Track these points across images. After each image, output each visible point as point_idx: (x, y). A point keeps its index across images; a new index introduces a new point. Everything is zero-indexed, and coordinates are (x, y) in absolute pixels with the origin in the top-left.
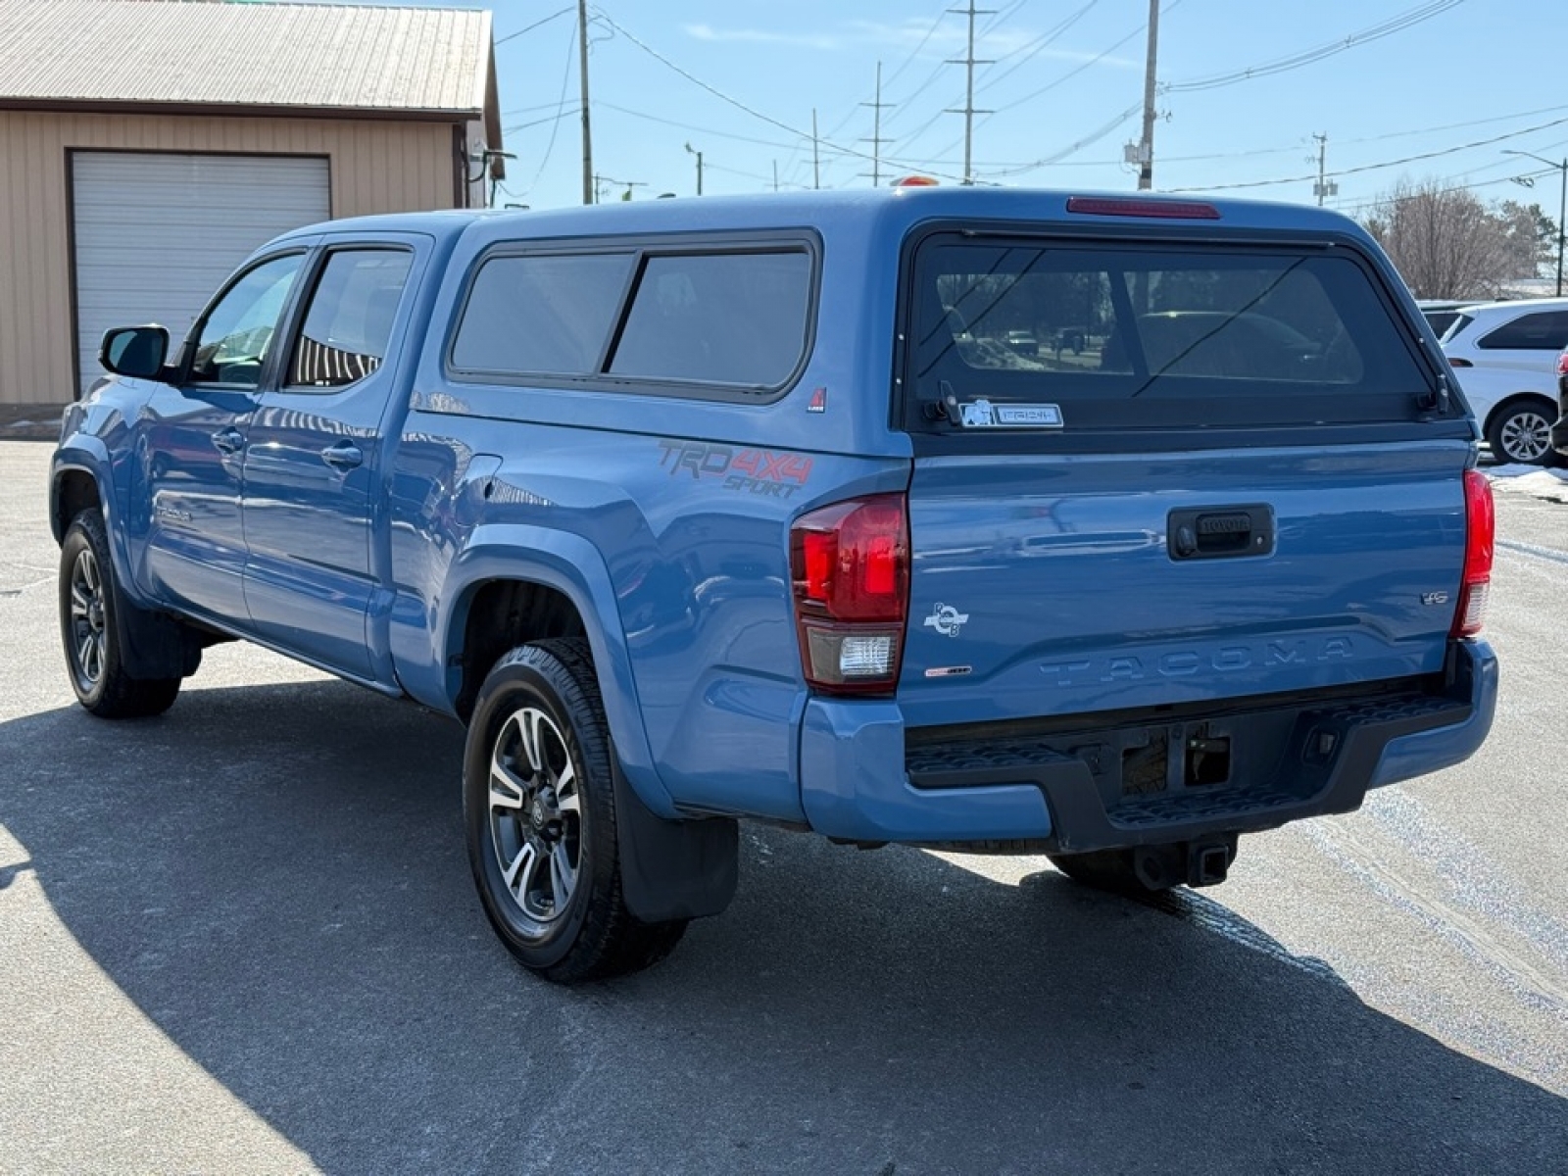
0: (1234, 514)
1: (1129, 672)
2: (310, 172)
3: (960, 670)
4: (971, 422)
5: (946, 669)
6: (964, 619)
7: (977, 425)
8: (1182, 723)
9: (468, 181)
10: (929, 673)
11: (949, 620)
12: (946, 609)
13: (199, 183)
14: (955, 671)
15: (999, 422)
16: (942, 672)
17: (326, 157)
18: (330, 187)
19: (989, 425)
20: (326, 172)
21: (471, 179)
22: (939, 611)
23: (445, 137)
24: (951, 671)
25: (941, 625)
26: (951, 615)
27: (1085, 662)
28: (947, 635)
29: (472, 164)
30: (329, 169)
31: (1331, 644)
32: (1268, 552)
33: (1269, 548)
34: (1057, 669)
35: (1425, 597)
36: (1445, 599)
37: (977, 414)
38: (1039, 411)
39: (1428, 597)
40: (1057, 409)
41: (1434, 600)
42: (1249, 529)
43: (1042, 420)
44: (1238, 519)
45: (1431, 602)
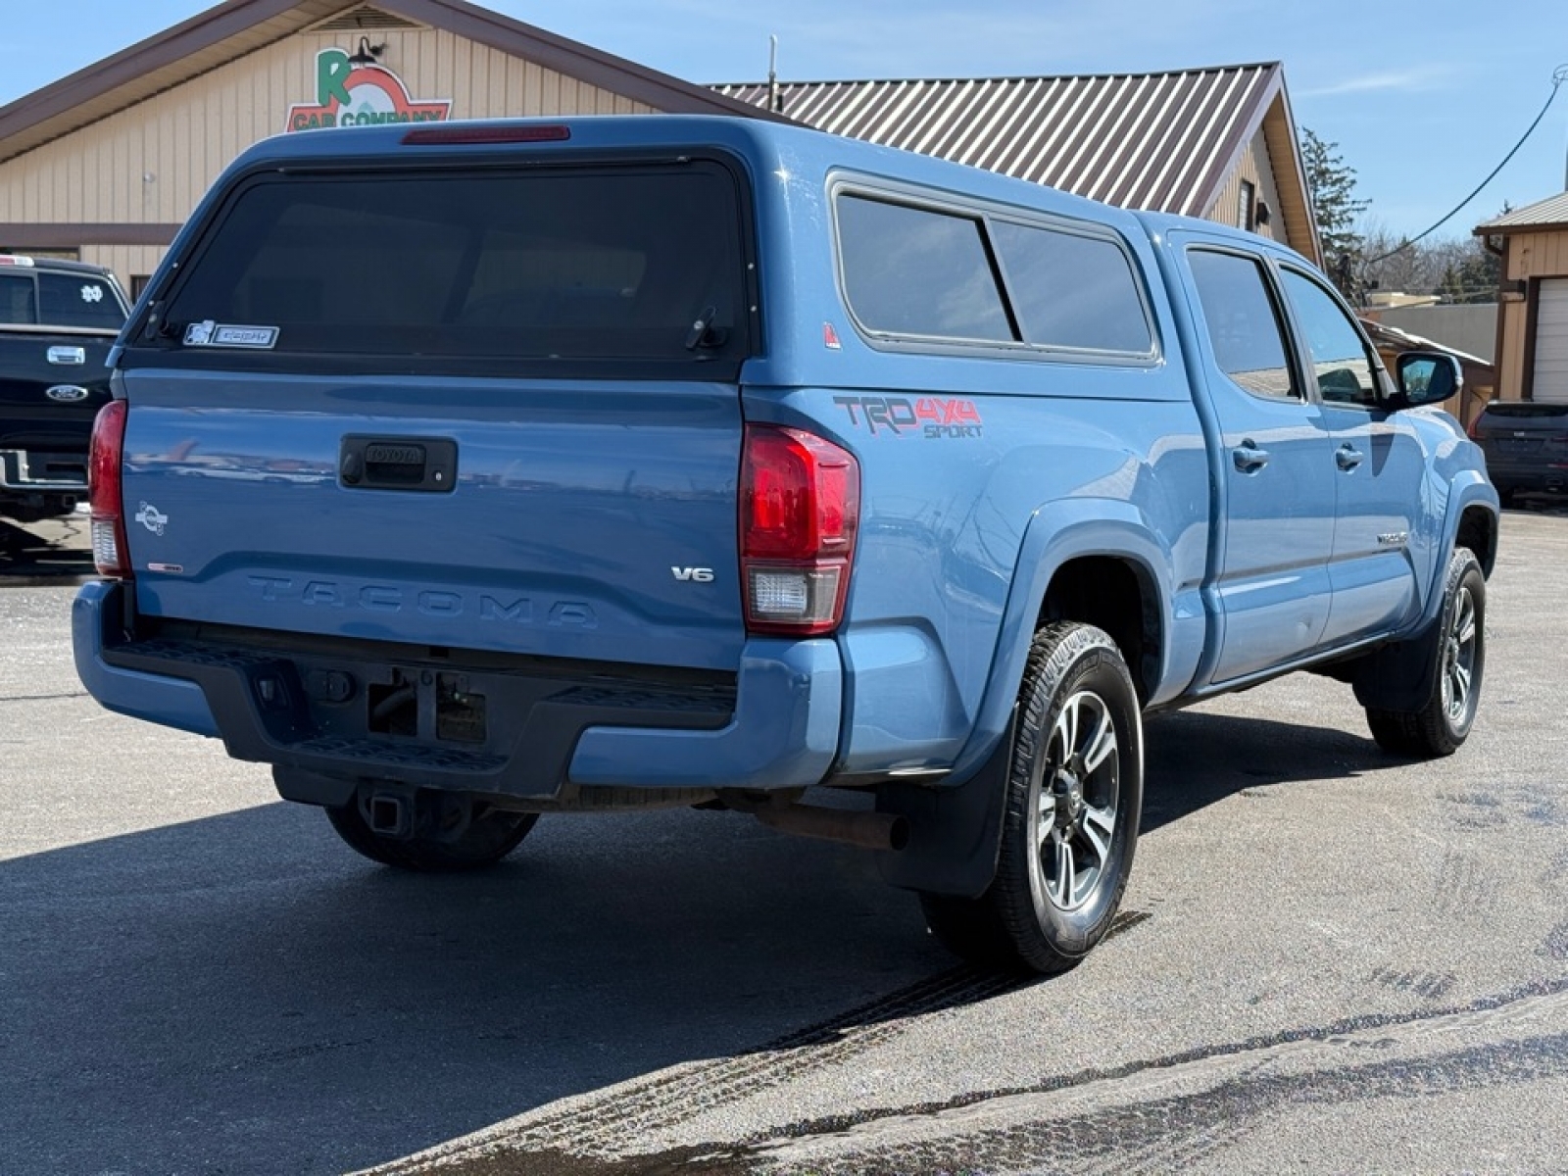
0: (404, 445)
1: (332, 599)
3: (174, 568)
4: (190, 341)
5: (165, 566)
6: (165, 520)
7: (195, 343)
10: (152, 567)
11: (153, 519)
12: (149, 508)
14: (170, 568)
15: (217, 341)
16: (160, 567)
19: (206, 342)
22: (145, 509)
24: (167, 568)
25: (149, 522)
26: (154, 515)
27: (288, 580)
28: (153, 532)
31: (566, 609)
32: (450, 490)
33: (449, 486)
34: (264, 583)
35: (676, 570)
36: (710, 577)
37: (201, 334)
38: (257, 332)
39: (682, 572)
40: (274, 332)
41: (691, 576)
42: (419, 462)
43: (254, 341)
44: (405, 449)
45: (687, 578)
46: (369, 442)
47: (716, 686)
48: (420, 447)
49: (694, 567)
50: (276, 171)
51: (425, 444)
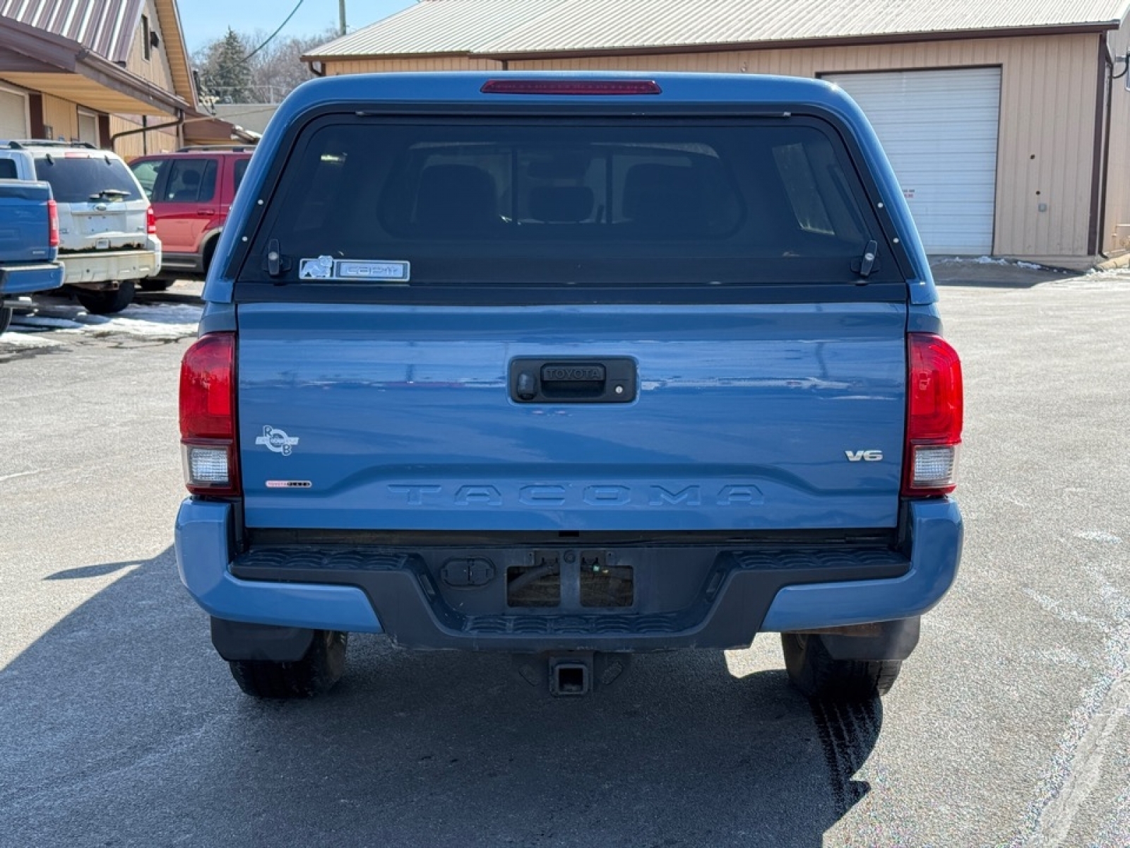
2: (987, 77)
3: (300, 484)
4: (308, 275)
5: (287, 482)
6: (294, 441)
7: (313, 277)
8: (575, 549)
9: (1111, 77)
10: (270, 484)
11: (279, 441)
12: (274, 431)
13: (906, 92)
14: (295, 484)
15: (338, 275)
16: (283, 484)
17: (999, 66)
18: (1001, 89)
19: (328, 277)
20: (999, 77)
21: (1115, 75)
22: (269, 433)
23: (1093, 44)
24: (291, 484)
25: (273, 444)
26: (281, 437)
28: (280, 453)
29: (1116, 65)
30: (1001, 75)
31: (734, 490)
32: (630, 401)
33: (628, 397)
34: (408, 490)
35: (850, 454)
36: (879, 458)
37: (317, 268)
38: (390, 266)
39: (855, 454)
40: (405, 266)
41: (863, 457)
42: (602, 379)
43: (387, 274)
44: (588, 369)
45: (859, 459)
46: (543, 363)
47: (848, 538)
48: (601, 365)
49: (865, 450)
50: (354, 113)
51: (603, 363)
